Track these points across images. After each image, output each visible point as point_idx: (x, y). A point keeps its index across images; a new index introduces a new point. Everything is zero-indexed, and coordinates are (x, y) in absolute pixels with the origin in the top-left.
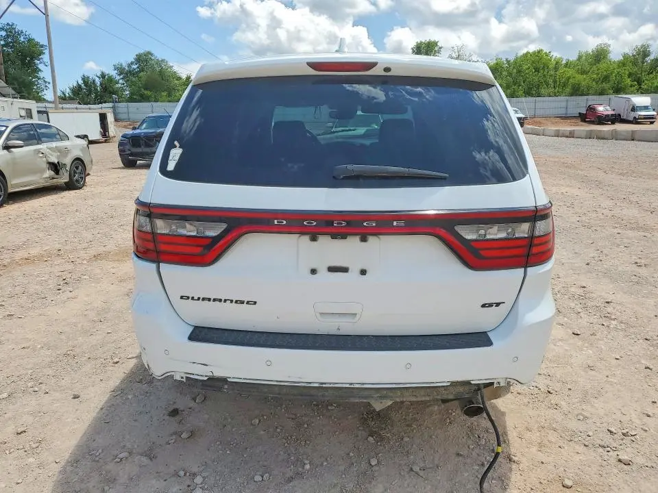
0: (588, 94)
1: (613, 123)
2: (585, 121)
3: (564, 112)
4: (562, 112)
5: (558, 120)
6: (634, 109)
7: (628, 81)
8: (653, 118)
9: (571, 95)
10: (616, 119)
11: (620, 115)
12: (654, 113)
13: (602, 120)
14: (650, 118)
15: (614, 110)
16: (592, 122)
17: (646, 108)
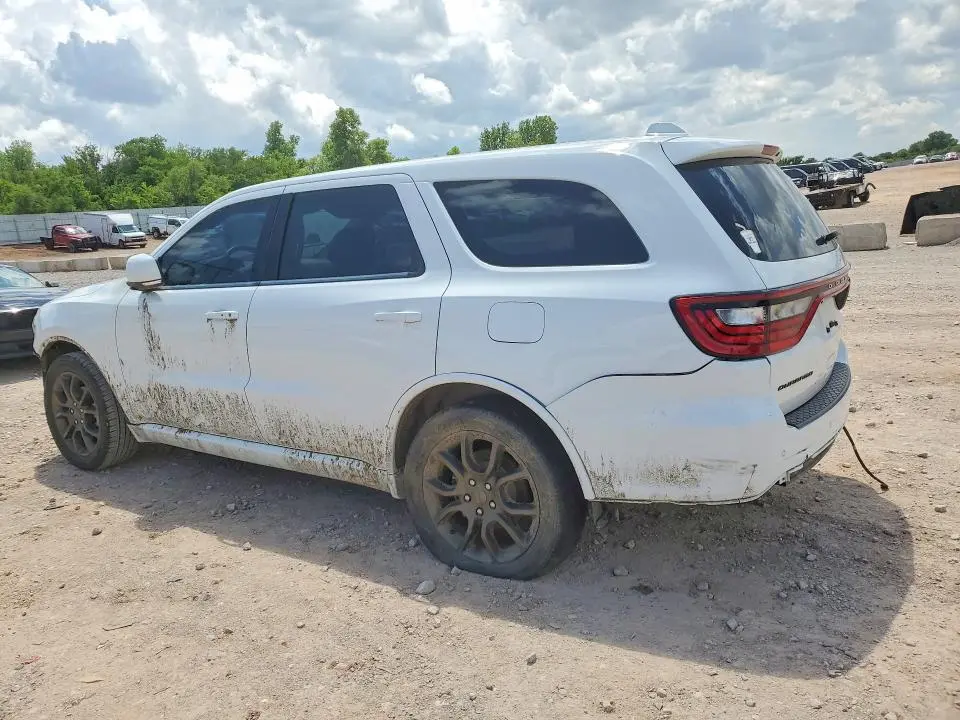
0: (43, 212)
1: (95, 249)
2: (53, 249)
3: (16, 238)
4: (12, 237)
5: (9, 249)
6: (115, 230)
7: (87, 193)
8: (142, 240)
9: (18, 212)
10: (95, 244)
11: (100, 239)
12: (141, 234)
13: (79, 246)
14: (139, 241)
15: (90, 232)
16: (66, 250)
17: (129, 228)
